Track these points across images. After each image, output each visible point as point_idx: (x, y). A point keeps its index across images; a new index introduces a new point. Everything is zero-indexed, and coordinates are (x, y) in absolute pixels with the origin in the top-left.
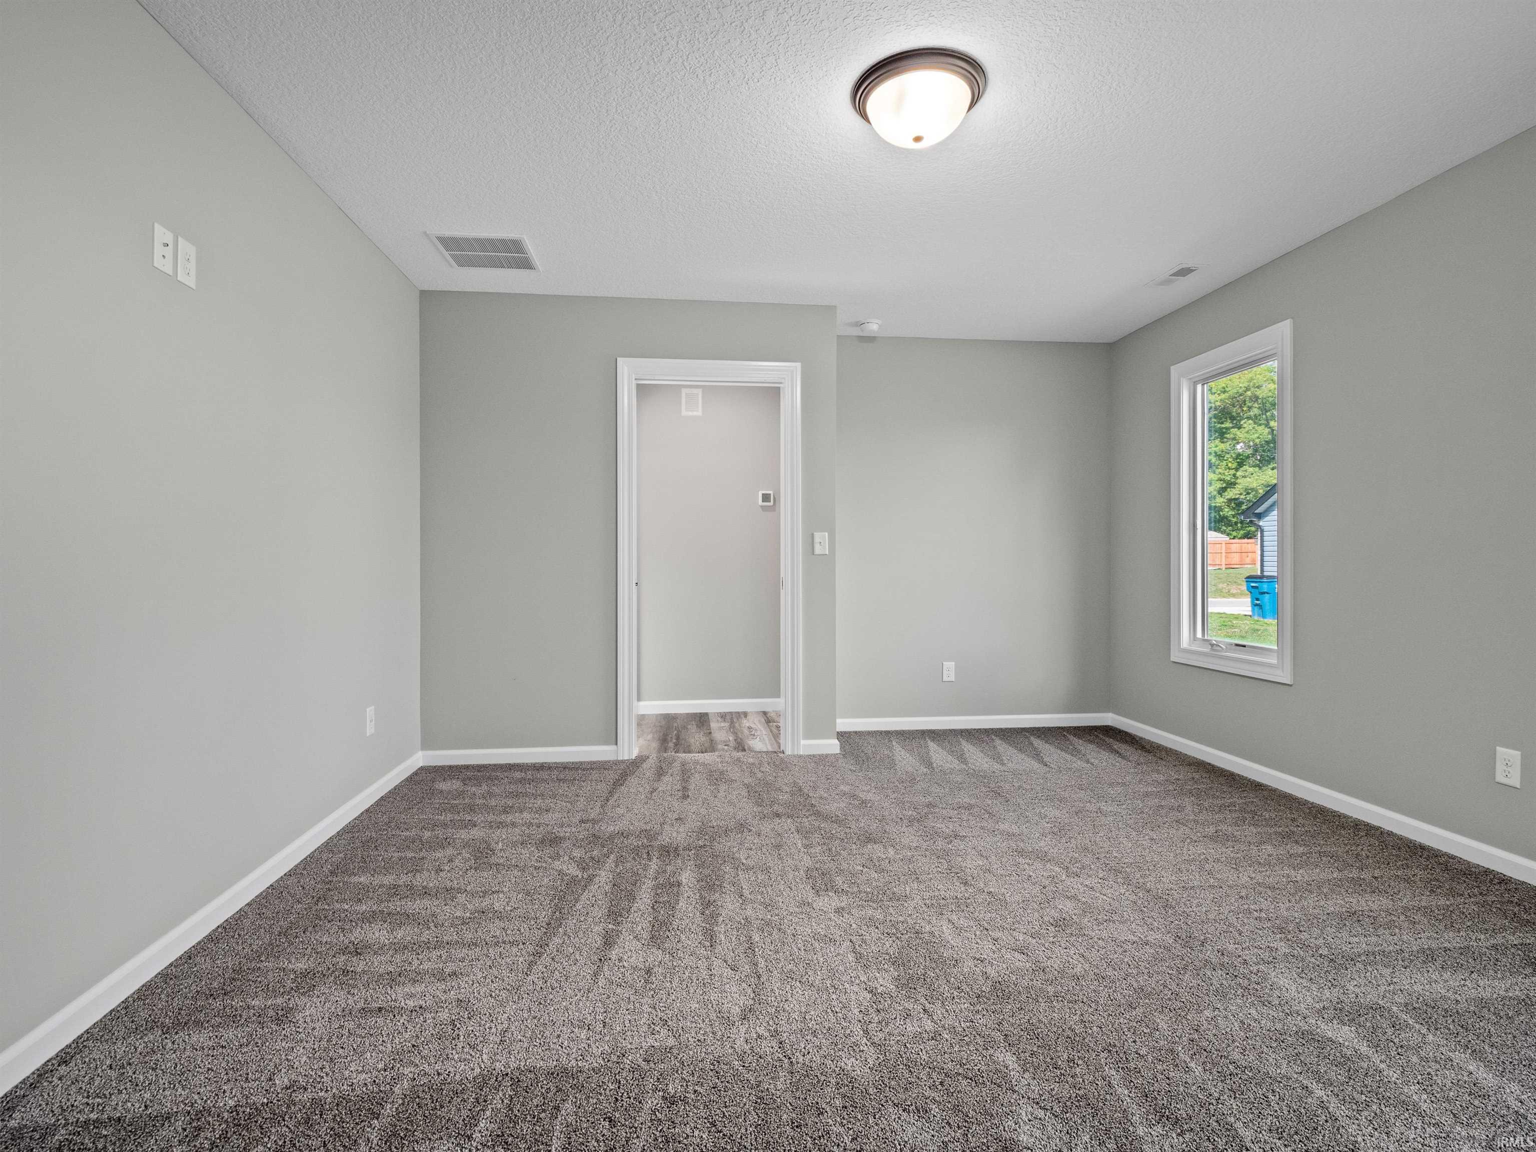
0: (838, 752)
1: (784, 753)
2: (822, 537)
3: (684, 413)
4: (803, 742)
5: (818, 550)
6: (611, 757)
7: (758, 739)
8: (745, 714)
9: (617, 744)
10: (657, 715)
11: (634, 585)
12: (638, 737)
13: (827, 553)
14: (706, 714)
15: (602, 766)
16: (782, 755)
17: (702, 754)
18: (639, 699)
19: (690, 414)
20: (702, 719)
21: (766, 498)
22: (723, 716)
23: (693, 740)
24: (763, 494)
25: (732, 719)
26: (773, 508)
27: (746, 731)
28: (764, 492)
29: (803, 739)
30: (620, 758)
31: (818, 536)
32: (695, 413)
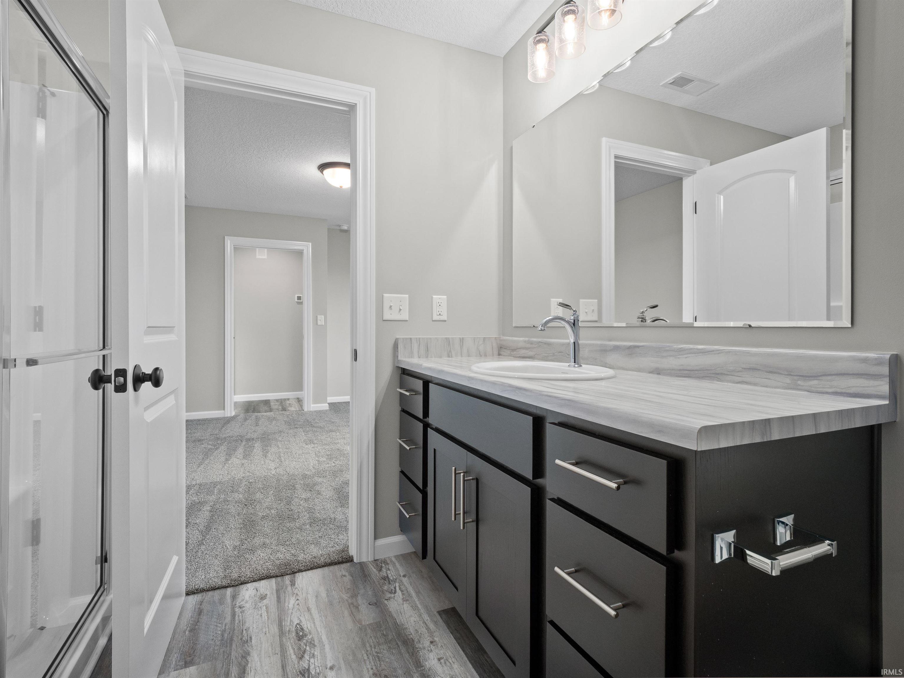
0: (328, 409)
1: (304, 411)
2: (321, 318)
3: (258, 257)
4: (312, 405)
5: (319, 323)
6: (221, 416)
7: (293, 407)
8: (288, 399)
9: (224, 410)
10: (243, 402)
11: (233, 338)
12: (234, 409)
13: (323, 324)
14: (269, 400)
15: (217, 419)
16: (303, 411)
17: (266, 413)
18: (234, 395)
19: (261, 257)
20: (267, 402)
21: (299, 298)
22: (277, 400)
23: (261, 409)
24: (297, 296)
25: (281, 402)
26: (301, 303)
27: (288, 405)
28: (298, 295)
29: (312, 404)
30: (226, 416)
31: (319, 317)
32: (263, 257)
